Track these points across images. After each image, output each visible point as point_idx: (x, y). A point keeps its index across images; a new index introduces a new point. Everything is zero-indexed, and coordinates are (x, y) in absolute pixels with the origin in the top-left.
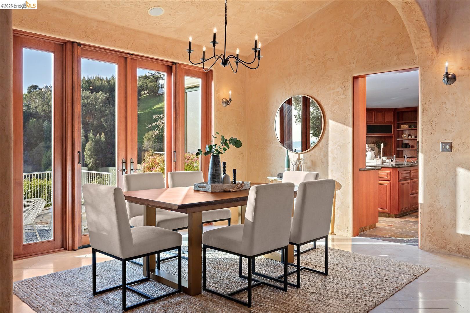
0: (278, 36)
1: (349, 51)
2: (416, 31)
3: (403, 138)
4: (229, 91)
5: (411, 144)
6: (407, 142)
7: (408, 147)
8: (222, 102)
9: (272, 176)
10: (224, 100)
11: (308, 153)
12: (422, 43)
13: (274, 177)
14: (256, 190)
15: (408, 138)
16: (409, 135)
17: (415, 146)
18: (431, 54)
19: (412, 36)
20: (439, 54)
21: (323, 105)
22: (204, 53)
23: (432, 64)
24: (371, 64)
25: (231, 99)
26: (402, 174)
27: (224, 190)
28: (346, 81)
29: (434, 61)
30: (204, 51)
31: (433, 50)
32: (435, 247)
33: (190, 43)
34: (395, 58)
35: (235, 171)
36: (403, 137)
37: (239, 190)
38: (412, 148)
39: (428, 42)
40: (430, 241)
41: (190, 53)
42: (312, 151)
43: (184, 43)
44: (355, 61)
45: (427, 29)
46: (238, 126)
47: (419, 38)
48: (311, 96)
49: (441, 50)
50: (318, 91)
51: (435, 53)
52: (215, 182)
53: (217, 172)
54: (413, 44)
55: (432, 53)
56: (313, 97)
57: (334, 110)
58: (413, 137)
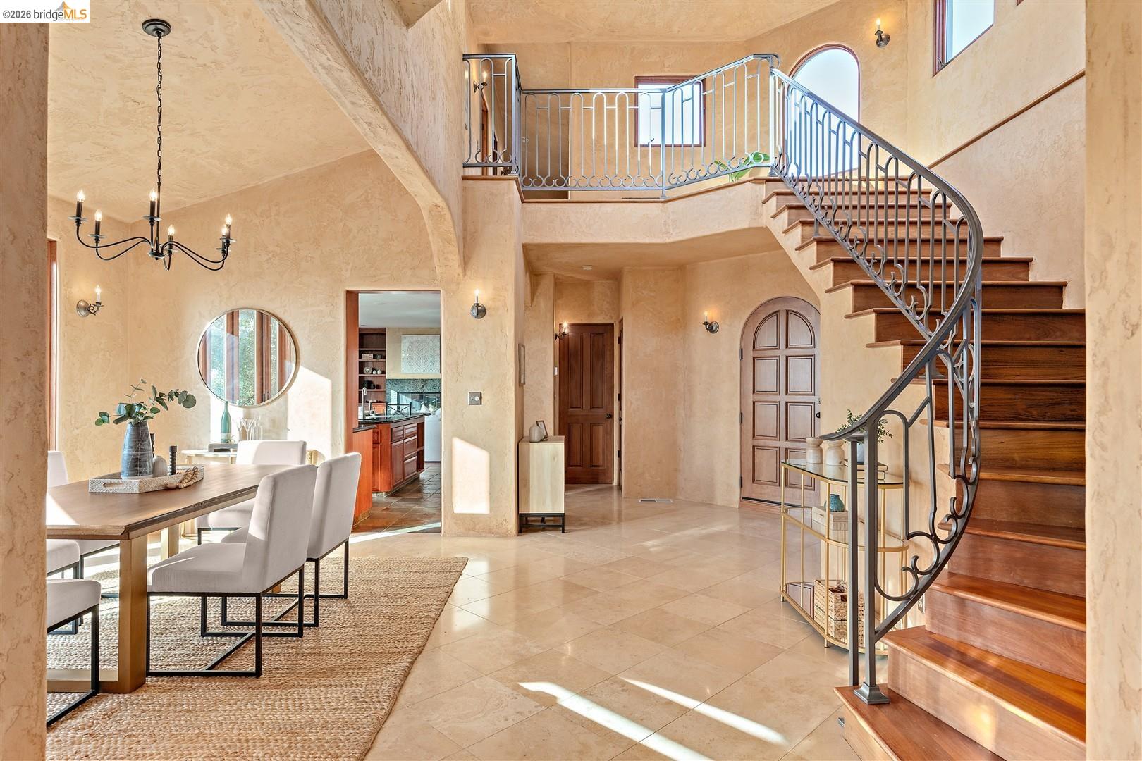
0: (204, 199)
1: (339, 250)
2: (441, 244)
3: (364, 374)
4: (96, 287)
5: (376, 382)
6: (370, 379)
7: (372, 387)
8: (78, 307)
9: (189, 448)
10: (82, 304)
11: (264, 407)
12: (447, 259)
13: (195, 449)
14: (273, 483)
15: (372, 373)
16: (373, 369)
17: (382, 386)
18: (456, 276)
19: (434, 248)
20: (466, 277)
21: (293, 329)
22: (98, 225)
23: (458, 288)
24: (375, 276)
25: (100, 303)
26: (396, 432)
27: (166, 487)
28: (334, 295)
29: (460, 286)
30: (98, 220)
31: (460, 271)
32: (462, 530)
33: (79, 206)
34: (409, 273)
35: (173, 450)
36: (364, 371)
37: (192, 483)
38: (377, 388)
39: (455, 260)
40: (455, 523)
41: (78, 222)
42: (274, 404)
43: (69, 204)
44: (350, 267)
45: (455, 243)
46: (110, 356)
47: (444, 253)
48: (272, 312)
49: (468, 273)
50: (284, 307)
51: (461, 275)
52: (140, 473)
53: (143, 454)
54: (436, 259)
55: (459, 275)
56: (275, 314)
57: (314, 340)
58: (379, 372)
